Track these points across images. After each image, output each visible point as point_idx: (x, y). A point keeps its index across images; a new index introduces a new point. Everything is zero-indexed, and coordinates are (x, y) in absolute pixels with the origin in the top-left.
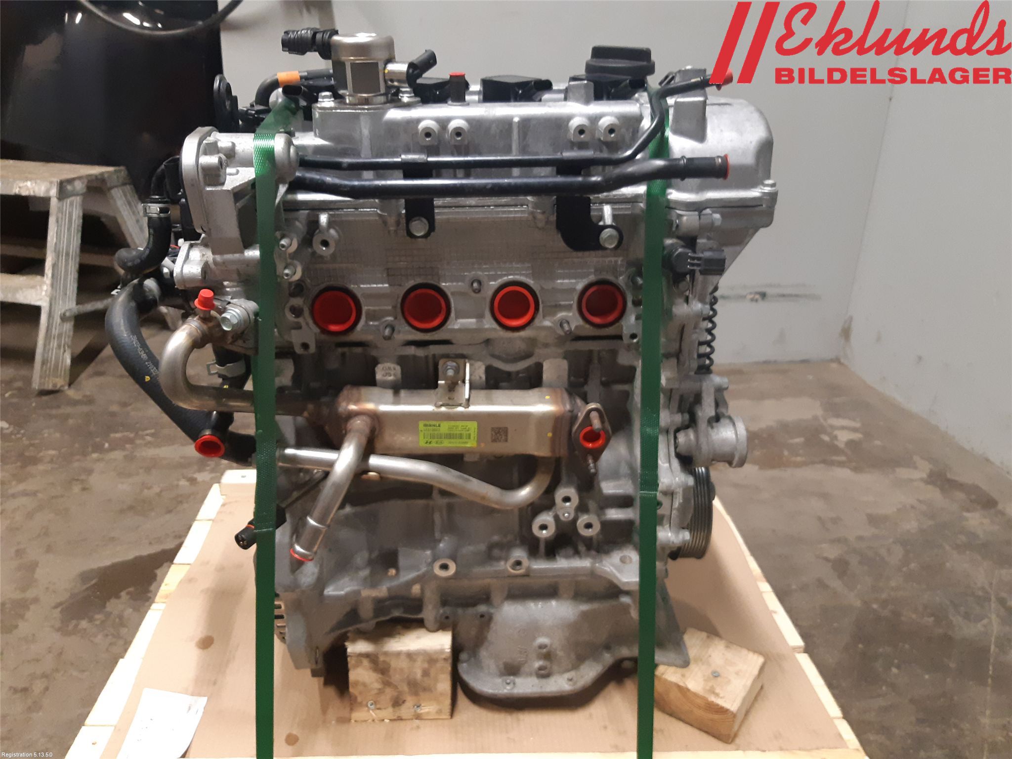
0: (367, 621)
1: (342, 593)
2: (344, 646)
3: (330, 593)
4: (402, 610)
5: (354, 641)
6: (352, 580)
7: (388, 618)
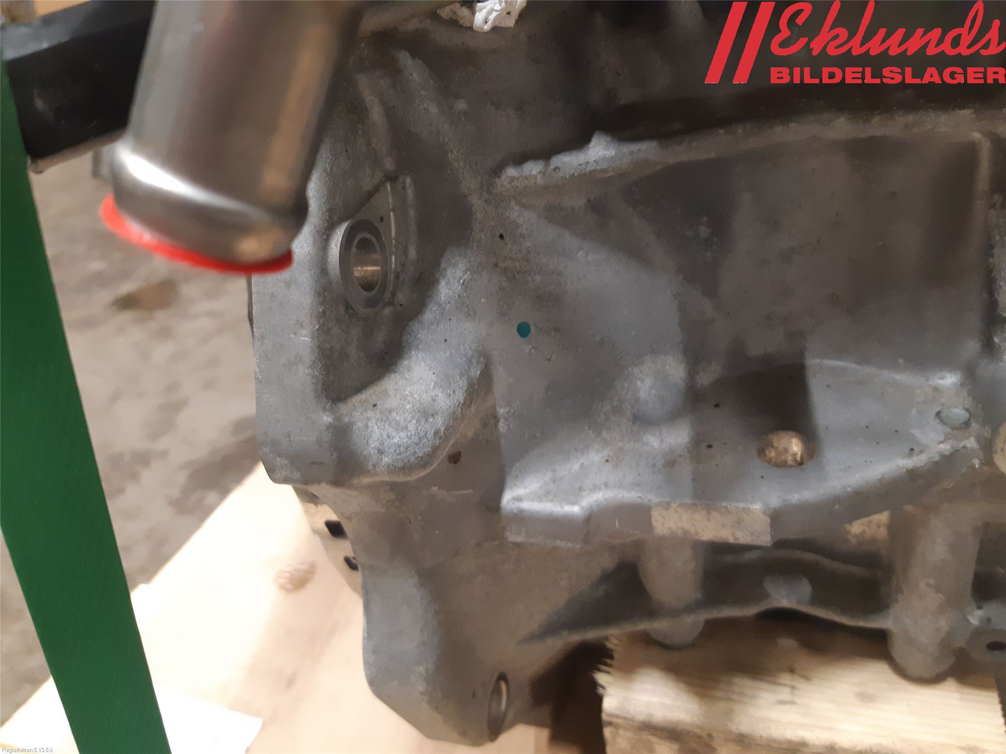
0: (675, 613)
1: (575, 510)
2: (595, 685)
3: (526, 505)
4: (805, 589)
5: (629, 670)
6: (614, 461)
7: (750, 611)
